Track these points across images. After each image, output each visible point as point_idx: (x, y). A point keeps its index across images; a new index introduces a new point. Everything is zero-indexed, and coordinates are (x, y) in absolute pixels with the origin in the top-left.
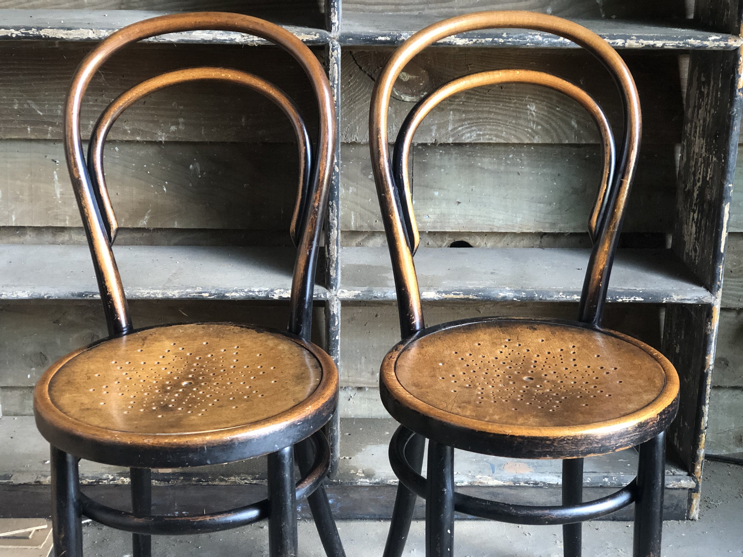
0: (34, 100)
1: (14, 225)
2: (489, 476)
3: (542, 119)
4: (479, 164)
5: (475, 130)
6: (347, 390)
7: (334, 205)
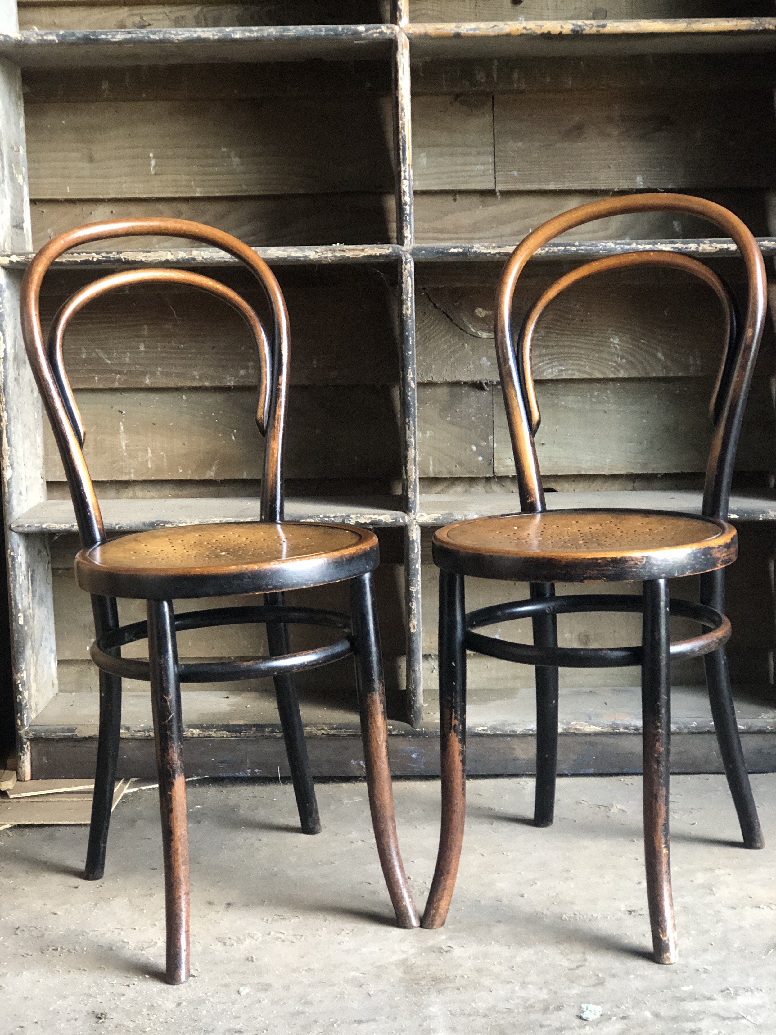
0: (102, 349)
2: (586, 722)
3: (626, 352)
4: (563, 403)
5: (556, 366)
6: (430, 659)
7: (411, 422)
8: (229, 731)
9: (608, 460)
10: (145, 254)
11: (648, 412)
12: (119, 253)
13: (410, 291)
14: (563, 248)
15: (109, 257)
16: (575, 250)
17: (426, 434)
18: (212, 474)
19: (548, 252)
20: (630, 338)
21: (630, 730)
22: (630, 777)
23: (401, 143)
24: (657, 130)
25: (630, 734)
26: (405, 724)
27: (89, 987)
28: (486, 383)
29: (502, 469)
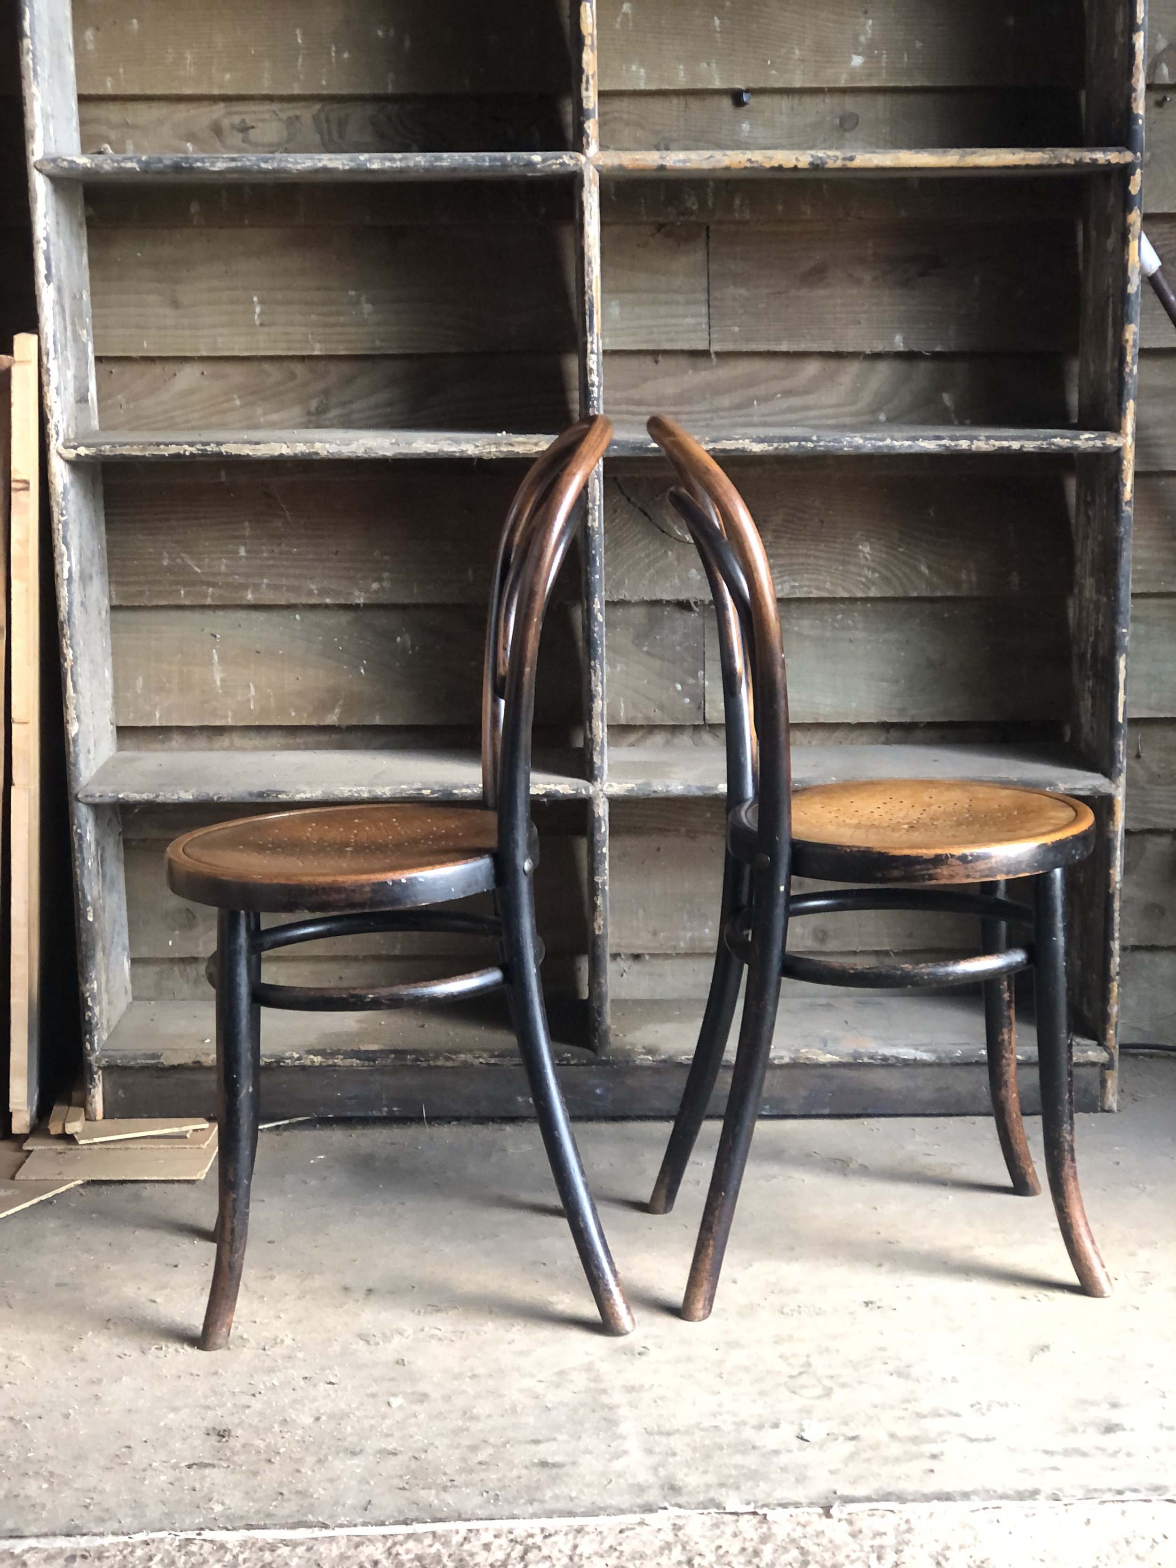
0: (190, 553)
1: (157, 724)
2: (820, 1049)
3: (879, 563)
5: (787, 581)
6: (619, 959)
7: (598, 666)
8: (360, 1060)
9: (854, 705)
10: (253, 447)
11: (907, 642)
12: (219, 444)
13: (598, 498)
14: (796, 444)
15: (206, 450)
16: (812, 446)
17: (616, 668)
18: (335, 718)
19: (777, 448)
20: (886, 546)
21: (875, 1060)
22: (876, 1119)
23: (587, 307)
24: (922, 274)
25: (877, 1065)
26: (587, 1051)
27: (206, 1397)
28: (696, 603)
29: (716, 714)
